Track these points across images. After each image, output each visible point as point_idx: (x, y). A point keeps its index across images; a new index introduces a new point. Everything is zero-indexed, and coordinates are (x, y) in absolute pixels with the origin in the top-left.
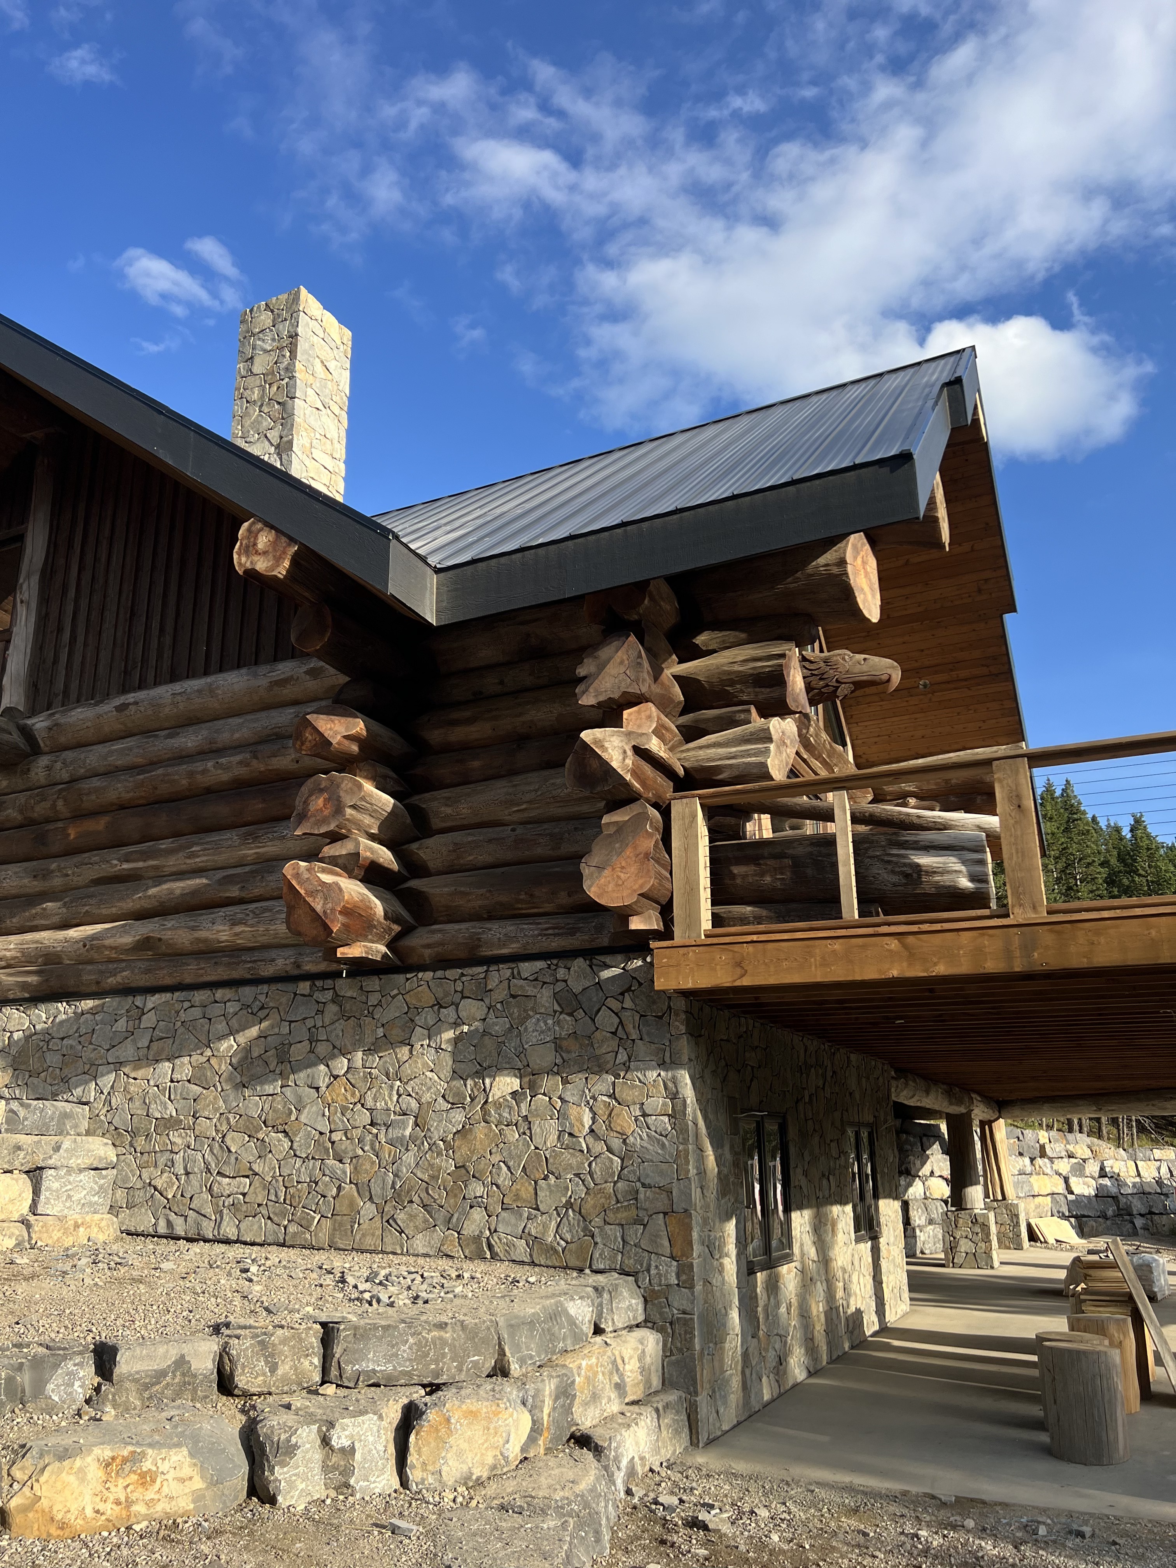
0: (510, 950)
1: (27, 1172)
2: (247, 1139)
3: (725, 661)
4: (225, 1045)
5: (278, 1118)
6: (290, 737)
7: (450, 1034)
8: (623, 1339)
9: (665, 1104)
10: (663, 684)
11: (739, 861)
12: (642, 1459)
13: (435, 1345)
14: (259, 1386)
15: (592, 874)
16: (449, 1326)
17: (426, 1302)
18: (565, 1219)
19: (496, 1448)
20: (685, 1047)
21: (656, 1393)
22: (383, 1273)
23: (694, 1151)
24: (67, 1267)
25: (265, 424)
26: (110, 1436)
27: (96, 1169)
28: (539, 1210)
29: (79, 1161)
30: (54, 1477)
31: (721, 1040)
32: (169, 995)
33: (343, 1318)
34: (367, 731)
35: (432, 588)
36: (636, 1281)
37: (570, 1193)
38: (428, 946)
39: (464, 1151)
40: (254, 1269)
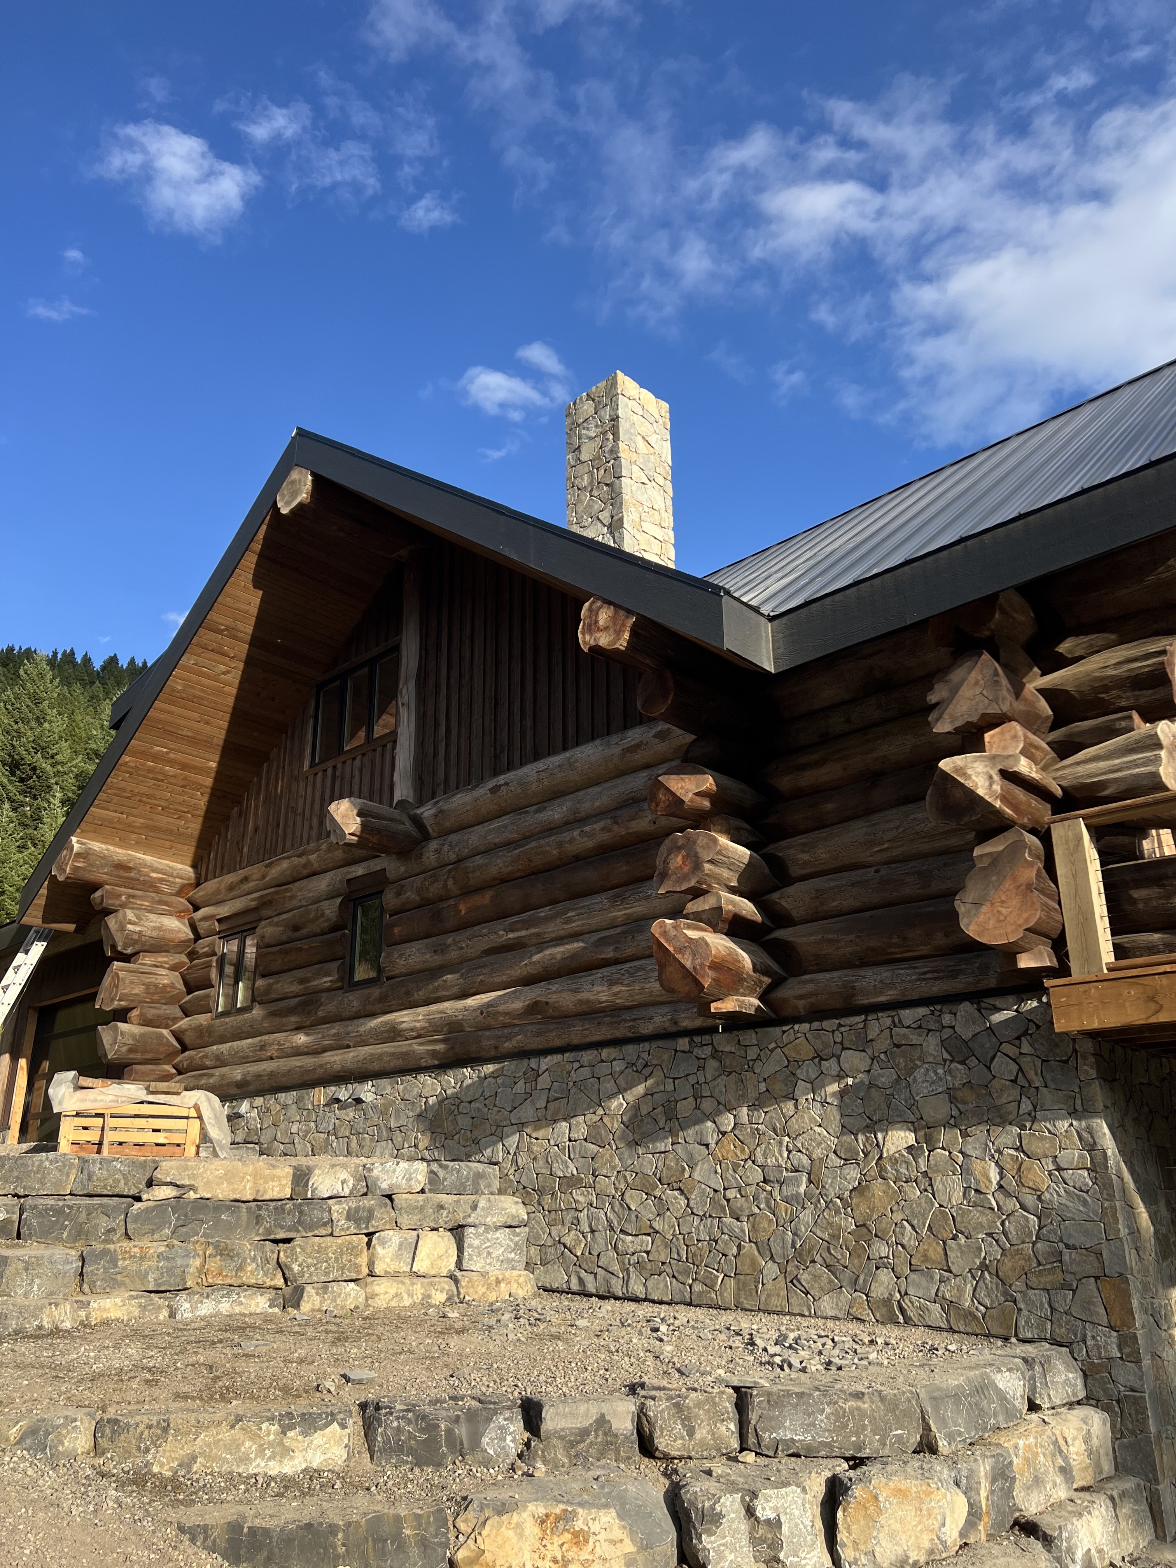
0: (888, 998)
1: (450, 1230)
2: (645, 1197)
3: (1096, 666)
4: (616, 1103)
5: (672, 1176)
6: (645, 800)
7: (834, 1088)
8: (1063, 1417)
9: (1081, 1157)
10: (1026, 700)
11: (1139, 884)
12: (1100, 1551)
13: (854, 1416)
14: (679, 1450)
15: (969, 911)
16: (866, 1396)
17: (840, 1368)
18: (981, 1282)
19: (932, 1531)
20: (1098, 1093)
21: (1109, 1479)
22: (792, 1336)
23: (1123, 1209)
24: (493, 1322)
25: (596, 507)
26: (542, 1493)
27: (510, 1227)
28: (951, 1272)
29: (495, 1220)
30: (494, 1531)
31: (1141, 1084)
32: (559, 1056)
33: (755, 1382)
34: (717, 785)
35: (767, 636)
36: (1072, 1353)
37: (983, 1254)
38: (801, 997)
39: (863, 1208)
40: (663, 1328)
